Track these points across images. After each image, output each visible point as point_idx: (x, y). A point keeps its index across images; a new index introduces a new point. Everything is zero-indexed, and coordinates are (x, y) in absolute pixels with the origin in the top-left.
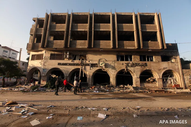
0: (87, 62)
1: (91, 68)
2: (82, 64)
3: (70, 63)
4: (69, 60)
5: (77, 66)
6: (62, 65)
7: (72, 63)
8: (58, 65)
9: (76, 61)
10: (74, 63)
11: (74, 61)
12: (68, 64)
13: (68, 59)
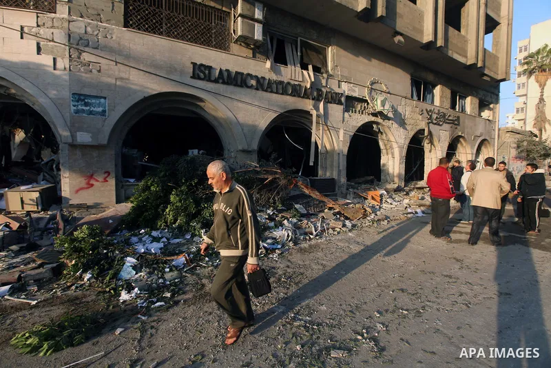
0: (333, 85)
1: (346, 114)
2: (316, 93)
3: (263, 78)
4: (254, 56)
5: (294, 96)
6: (216, 81)
7: (274, 77)
8: (195, 76)
9: (292, 73)
10: (280, 79)
11: (282, 68)
12: (253, 82)
13: (250, 53)
